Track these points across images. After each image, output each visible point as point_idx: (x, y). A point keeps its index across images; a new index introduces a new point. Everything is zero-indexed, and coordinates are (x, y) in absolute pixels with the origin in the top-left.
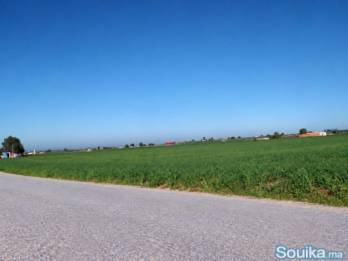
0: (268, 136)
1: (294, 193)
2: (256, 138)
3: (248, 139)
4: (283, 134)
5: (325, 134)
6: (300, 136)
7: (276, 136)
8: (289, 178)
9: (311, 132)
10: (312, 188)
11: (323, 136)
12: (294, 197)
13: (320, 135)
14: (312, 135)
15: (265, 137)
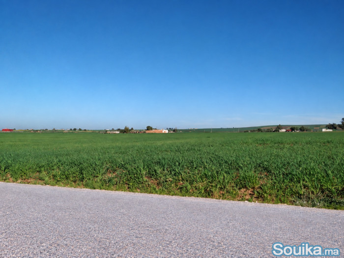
0: (118, 130)
1: (129, 185)
2: (107, 131)
3: (99, 131)
4: (132, 129)
5: (167, 132)
6: (147, 132)
7: (125, 131)
8: (126, 169)
9: (156, 129)
10: (145, 179)
11: (165, 134)
12: (129, 188)
13: (163, 132)
14: (157, 132)
15: (115, 131)
